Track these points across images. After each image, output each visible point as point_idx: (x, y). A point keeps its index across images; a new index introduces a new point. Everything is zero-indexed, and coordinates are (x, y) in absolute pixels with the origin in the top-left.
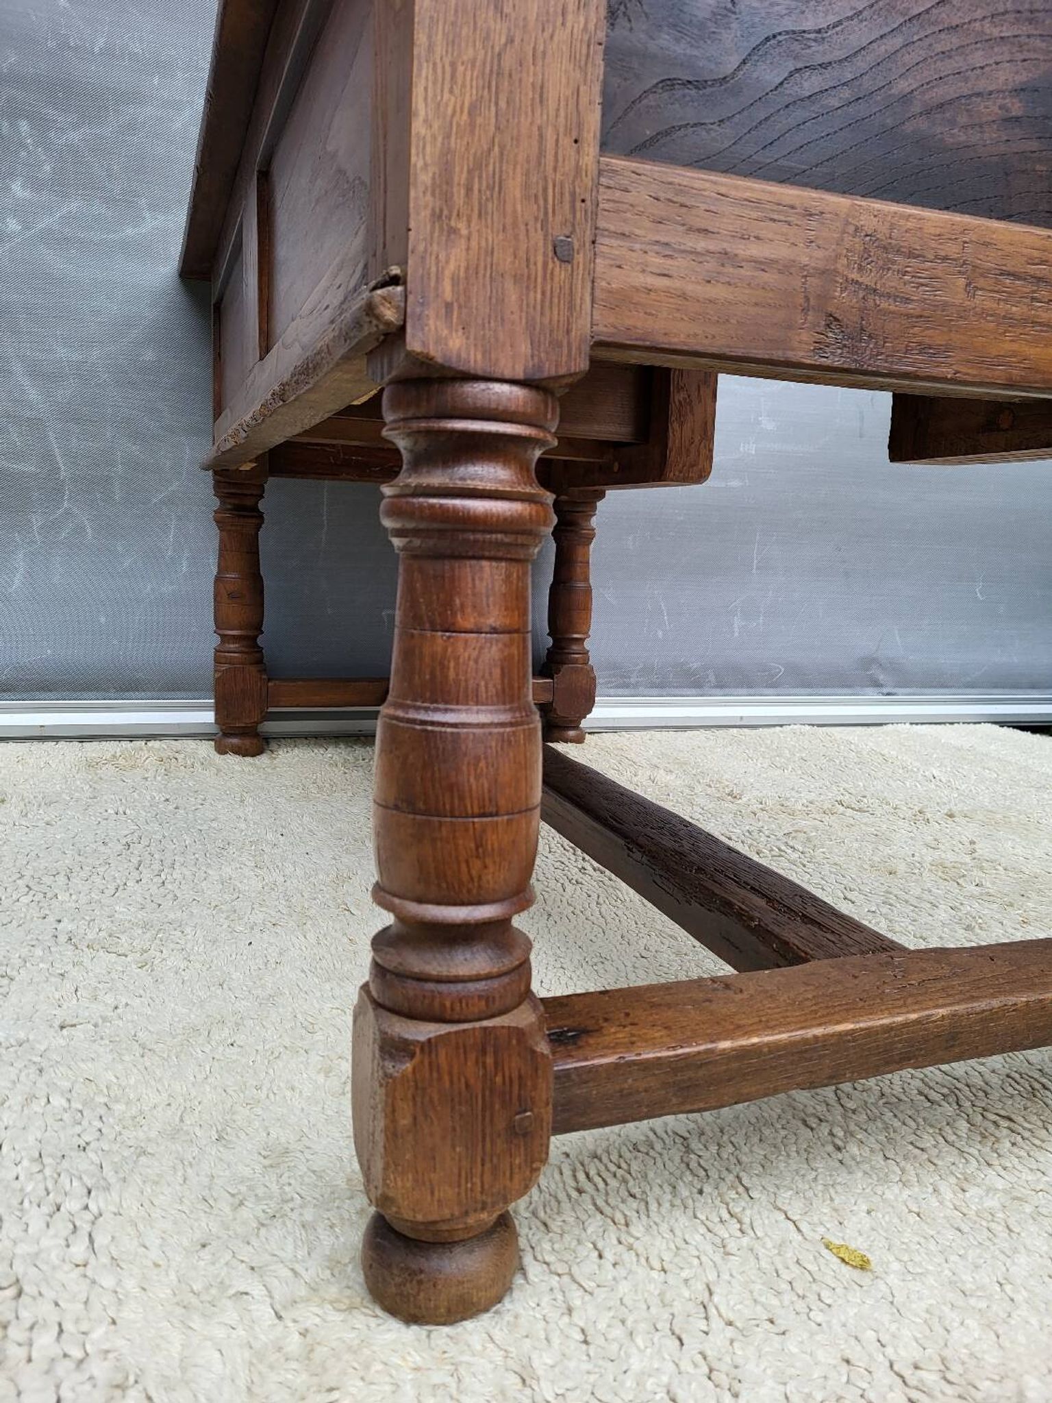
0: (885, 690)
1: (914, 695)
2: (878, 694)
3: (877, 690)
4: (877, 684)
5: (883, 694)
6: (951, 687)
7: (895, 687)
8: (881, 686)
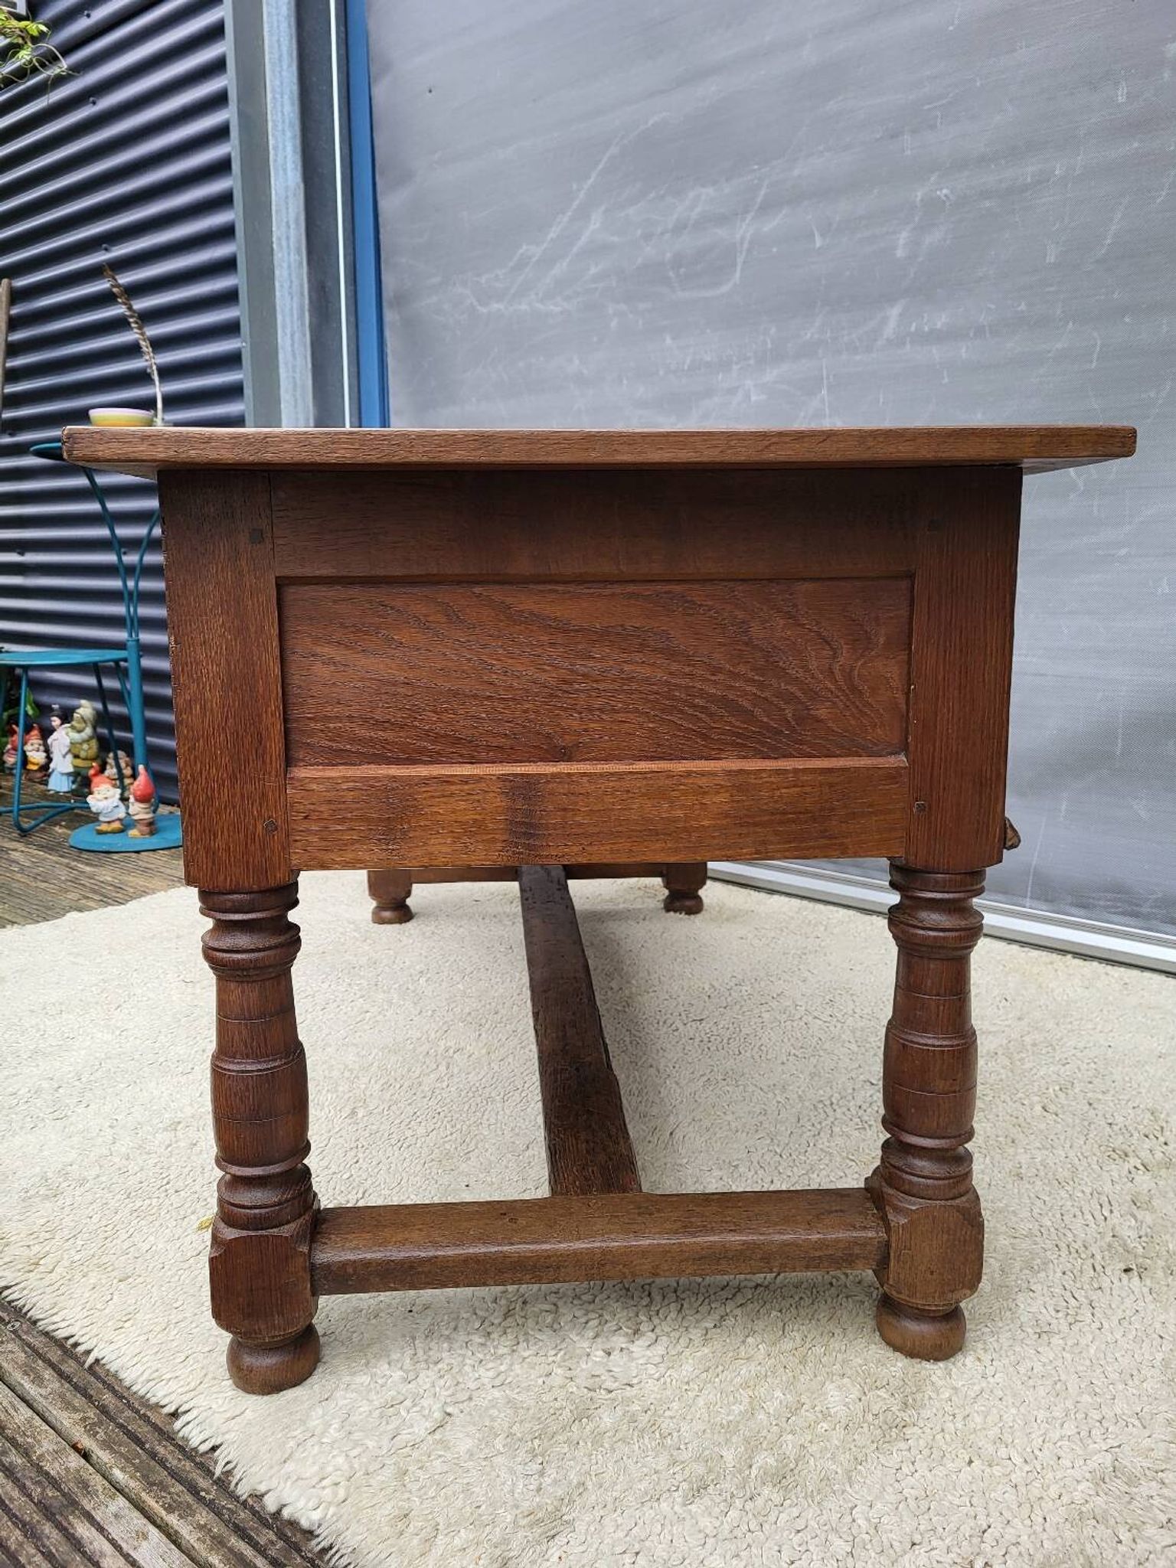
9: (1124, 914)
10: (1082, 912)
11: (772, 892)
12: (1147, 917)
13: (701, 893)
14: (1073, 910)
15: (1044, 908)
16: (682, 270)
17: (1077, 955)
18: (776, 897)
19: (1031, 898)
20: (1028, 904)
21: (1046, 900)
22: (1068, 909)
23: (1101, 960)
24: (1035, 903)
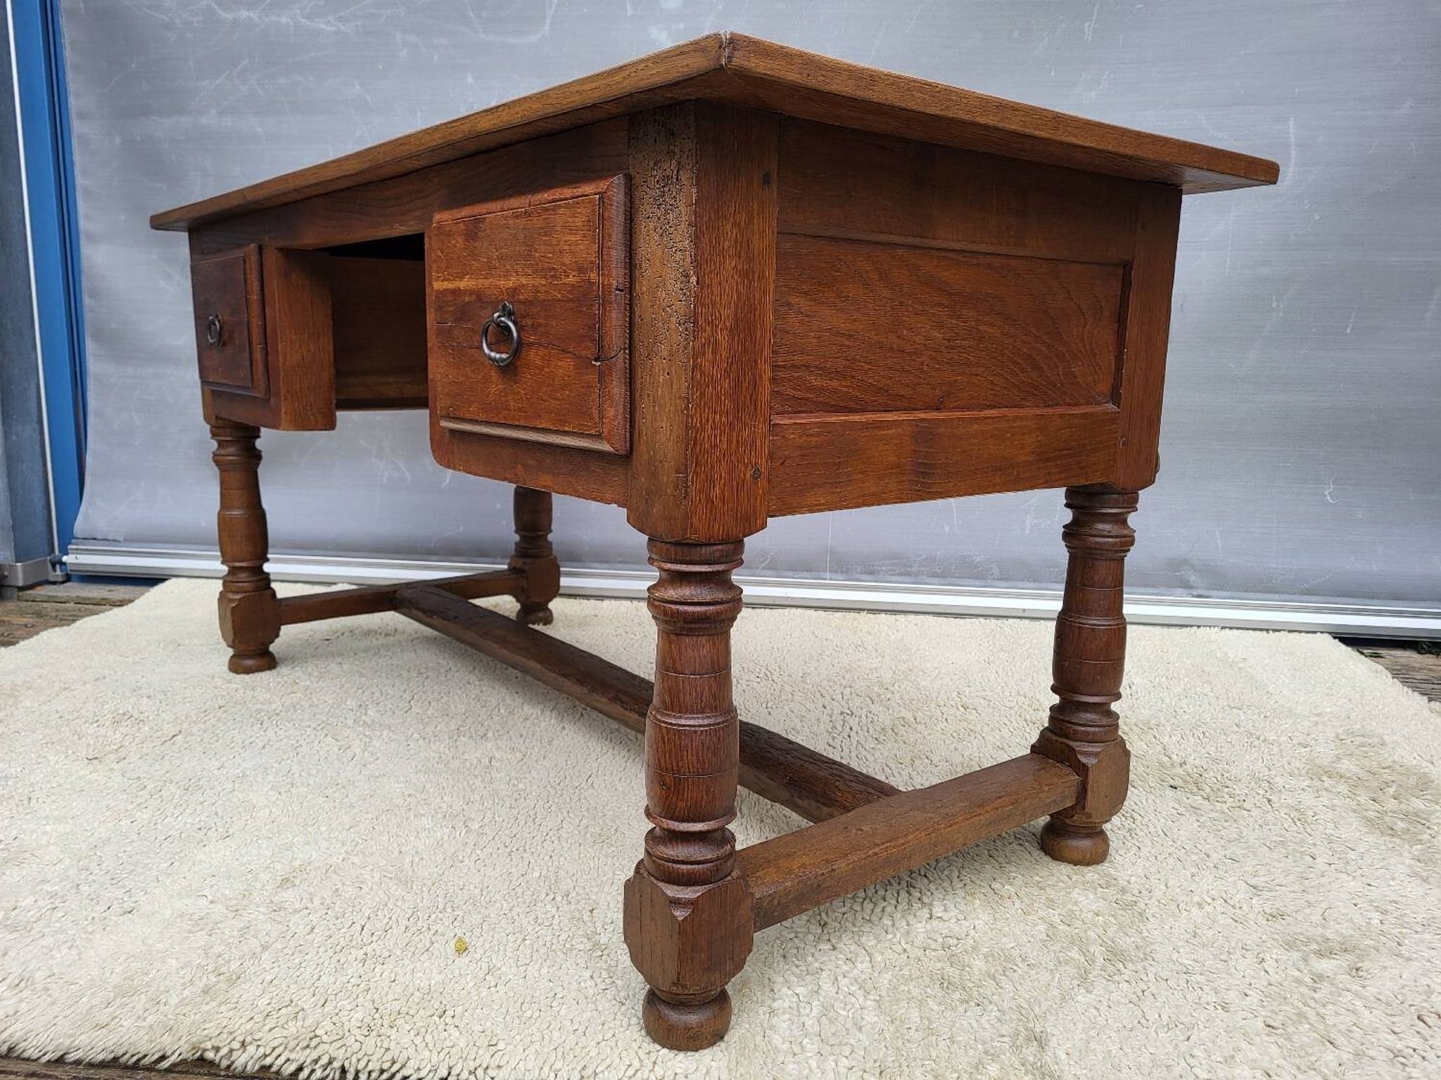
0: (1195, 593)
1: (1233, 598)
2: (1188, 595)
3: (1185, 591)
4: (1186, 585)
5: (1194, 596)
6: (1282, 593)
7: (1210, 589)
8: (1192, 587)
9: (901, 574)
10: (870, 577)
11: (601, 598)
12: (916, 575)
13: (551, 605)
14: (864, 577)
15: (841, 578)
16: (484, 13)
17: (870, 611)
18: (606, 602)
19: (830, 571)
20: (828, 578)
21: (842, 572)
22: (859, 576)
23: (886, 611)
24: (834, 576)
